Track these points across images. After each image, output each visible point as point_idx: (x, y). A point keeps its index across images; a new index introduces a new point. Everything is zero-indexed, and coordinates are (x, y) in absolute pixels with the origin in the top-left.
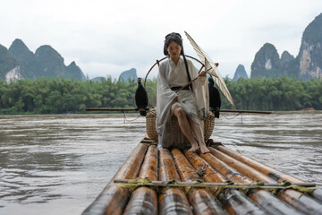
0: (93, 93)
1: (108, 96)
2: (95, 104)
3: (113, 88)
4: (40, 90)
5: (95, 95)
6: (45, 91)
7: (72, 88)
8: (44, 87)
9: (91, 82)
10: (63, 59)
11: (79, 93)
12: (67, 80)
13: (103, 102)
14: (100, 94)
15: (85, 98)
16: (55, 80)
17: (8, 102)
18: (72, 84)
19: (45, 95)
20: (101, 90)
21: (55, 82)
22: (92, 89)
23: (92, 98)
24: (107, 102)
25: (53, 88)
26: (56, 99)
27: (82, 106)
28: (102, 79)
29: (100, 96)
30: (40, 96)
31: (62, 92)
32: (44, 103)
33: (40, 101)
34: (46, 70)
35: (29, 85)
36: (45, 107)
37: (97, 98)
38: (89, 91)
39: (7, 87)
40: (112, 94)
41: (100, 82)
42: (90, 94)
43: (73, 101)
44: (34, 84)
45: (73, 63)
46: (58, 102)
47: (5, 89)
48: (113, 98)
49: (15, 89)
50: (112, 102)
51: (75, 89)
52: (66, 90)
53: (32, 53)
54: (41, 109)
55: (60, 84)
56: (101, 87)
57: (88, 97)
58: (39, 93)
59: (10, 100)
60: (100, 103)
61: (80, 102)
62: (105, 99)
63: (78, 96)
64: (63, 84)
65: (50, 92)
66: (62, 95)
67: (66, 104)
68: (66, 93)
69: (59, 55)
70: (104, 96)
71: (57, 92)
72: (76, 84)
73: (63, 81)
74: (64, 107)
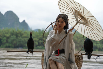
1: (42, 40)
4: (5, 35)
6: (8, 35)
7: (23, 34)
8: (7, 33)
10: (18, 19)
13: (39, 43)
14: (38, 38)
18: (23, 32)
19: (8, 38)
20: (38, 36)
21: (13, 31)
24: (42, 43)
25: (12, 34)
26: (13, 40)
28: (39, 30)
29: (37, 40)
30: (5, 38)
31: (17, 36)
32: (7, 42)
33: (5, 41)
34: (9, 24)
36: (7, 45)
41: (38, 32)
43: (22, 41)
44: (2, 31)
45: (24, 21)
46: (15, 42)
52: (19, 35)
53: (2, 15)
54: (5, 46)
55: (16, 32)
56: (38, 34)
58: (4, 36)
60: (37, 43)
62: (40, 41)
64: (18, 32)
65: (10, 36)
66: (17, 38)
67: (19, 43)
68: (19, 37)
69: (17, 16)
70: (40, 39)
71: (14, 36)
72: (25, 32)
73: (18, 30)
74: (18, 45)
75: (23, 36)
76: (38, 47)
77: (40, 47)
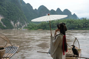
0: (80, 23)
1: (85, 24)
2: (81, 27)
3: (87, 21)
5: (81, 24)
7: (73, 22)
8: (65, 22)
9: (79, 20)
10: (71, 13)
11: (75, 23)
12: (72, 19)
13: (83, 26)
14: (82, 23)
15: (77, 25)
16: (68, 19)
17: (55, 26)
18: (73, 21)
20: (83, 22)
21: (68, 20)
22: (80, 22)
23: (80, 25)
24: (85, 26)
25: (68, 22)
26: (68, 25)
27: (77, 27)
28: (83, 18)
29: (82, 24)
31: (70, 23)
35: (61, 21)
37: (81, 25)
38: (79, 23)
39: (55, 22)
40: (87, 23)
41: (82, 19)
42: (79, 24)
43: (74, 26)
44: (62, 21)
45: (74, 14)
46: (69, 26)
47: (54, 23)
48: (87, 25)
49: (57, 22)
50: (87, 26)
51: (74, 22)
52: (72, 22)
53: (62, 12)
55: (70, 21)
56: (83, 21)
57: (78, 24)
59: (56, 25)
60: (82, 26)
61: (76, 26)
62: (84, 25)
63: (75, 24)
64: (71, 21)
65: (67, 23)
66: (70, 24)
67: (72, 27)
68: (72, 23)
69: (70, 12)
70: (84, 24)
71: (69, 23)
72: (75, 20)
73: (71, 20)
74: (71, 28)
75: (74, 23)
76: (83, 28)
77: (84, 28)
